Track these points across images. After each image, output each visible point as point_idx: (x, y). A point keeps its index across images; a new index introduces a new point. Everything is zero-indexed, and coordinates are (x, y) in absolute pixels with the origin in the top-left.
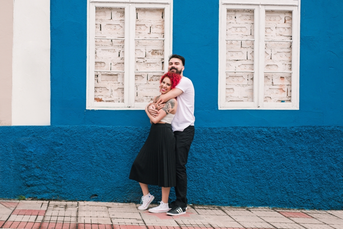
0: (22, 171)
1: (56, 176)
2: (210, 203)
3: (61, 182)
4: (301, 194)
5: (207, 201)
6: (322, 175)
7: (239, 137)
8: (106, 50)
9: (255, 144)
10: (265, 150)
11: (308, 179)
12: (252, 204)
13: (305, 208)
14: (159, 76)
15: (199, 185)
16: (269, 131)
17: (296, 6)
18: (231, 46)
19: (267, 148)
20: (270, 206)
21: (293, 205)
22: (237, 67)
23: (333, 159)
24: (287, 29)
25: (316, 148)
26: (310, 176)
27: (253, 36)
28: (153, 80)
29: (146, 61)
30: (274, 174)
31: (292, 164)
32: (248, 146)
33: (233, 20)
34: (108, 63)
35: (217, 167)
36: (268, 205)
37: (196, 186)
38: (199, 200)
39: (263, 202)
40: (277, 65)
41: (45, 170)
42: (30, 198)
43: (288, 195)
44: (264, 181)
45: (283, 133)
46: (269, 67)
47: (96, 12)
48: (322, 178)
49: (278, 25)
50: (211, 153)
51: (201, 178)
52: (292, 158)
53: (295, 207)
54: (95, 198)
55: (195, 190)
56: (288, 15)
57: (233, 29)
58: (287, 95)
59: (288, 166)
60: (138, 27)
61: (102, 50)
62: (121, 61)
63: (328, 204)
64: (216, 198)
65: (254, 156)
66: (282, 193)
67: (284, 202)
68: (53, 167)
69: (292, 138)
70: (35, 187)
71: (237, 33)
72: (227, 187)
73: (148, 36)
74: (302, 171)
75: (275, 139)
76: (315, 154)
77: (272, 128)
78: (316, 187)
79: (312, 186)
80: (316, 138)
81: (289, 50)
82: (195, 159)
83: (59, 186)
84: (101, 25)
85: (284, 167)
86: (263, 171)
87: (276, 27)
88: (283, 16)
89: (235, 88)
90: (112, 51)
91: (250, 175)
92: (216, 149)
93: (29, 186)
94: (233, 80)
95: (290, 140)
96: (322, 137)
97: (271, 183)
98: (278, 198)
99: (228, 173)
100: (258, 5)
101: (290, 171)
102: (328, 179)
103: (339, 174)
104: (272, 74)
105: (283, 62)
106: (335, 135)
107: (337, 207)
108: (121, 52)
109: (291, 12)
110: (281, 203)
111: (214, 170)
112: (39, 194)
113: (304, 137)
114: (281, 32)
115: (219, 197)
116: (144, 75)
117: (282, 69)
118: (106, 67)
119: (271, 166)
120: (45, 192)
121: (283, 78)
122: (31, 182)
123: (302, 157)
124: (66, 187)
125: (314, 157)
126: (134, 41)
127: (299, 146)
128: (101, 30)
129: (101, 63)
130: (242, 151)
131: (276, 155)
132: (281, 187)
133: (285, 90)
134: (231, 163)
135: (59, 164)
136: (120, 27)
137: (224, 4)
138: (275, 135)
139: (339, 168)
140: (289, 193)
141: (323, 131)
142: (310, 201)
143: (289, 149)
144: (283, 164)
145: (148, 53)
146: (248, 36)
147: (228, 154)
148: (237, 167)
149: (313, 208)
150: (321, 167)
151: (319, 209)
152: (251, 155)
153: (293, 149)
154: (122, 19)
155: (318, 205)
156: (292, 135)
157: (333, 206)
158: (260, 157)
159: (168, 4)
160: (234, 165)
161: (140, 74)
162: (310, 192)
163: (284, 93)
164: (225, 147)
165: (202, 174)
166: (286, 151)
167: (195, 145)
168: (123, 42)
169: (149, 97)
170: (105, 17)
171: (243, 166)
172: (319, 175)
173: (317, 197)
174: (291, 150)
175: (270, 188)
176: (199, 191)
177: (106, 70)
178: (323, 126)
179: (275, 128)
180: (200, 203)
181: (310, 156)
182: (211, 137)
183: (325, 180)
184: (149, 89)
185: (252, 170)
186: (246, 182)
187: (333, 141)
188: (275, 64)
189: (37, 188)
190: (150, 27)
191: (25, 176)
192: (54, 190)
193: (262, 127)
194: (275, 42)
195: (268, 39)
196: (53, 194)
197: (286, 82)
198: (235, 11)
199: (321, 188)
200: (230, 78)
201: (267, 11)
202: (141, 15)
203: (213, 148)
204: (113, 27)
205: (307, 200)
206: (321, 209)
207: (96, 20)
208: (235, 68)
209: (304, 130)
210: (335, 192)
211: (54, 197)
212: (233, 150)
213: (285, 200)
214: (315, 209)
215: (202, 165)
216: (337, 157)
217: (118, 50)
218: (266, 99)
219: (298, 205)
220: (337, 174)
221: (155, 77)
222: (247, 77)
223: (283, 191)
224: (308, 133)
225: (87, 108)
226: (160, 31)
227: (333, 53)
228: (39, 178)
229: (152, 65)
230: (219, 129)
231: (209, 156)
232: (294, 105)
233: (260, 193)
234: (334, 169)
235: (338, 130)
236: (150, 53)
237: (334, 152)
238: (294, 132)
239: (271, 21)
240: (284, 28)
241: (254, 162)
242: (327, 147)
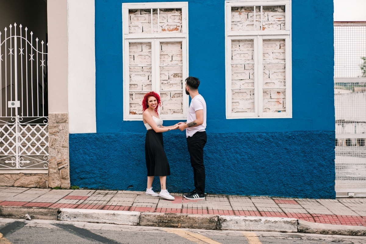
0: (76, 168)
1: (102, 172)
2: (221, 193)
3: (105, 175)
4: (295, 185)
5: (218, 191)
6: (313, 170)
7: (243, 140)
8: (138, 75)
9: (256, 145)
10: (265, 151)
11: (301, 174)
12: (255, 194)
13: (299, 197)
14: (179, 94)
15: (212, 178)
16: (268, 135)
17: (288, 35)
18: (236, 68)
19: (266, 149)
20: (269, 195)
21: (289, 195)
22: (242, 85)
23: (322, 157)
24: (282, 53)
25: (307, 149)
26: (303, 171)
27: (253, 60)
28: (175, 97)
29: (169, 82)
30: (273, 169)
31: (287, 162)
32: (251, 148)
33: (237, 49)
34: (140, 84)
35: (226, 164)
36: (268, 194)
37: (210, 179)
38: (212, 190)
39: (264, 192)
40: (274, 83)
41: (94, 167)
42: (83, 188)
43: (285, 187)
44: (264, 175)
45: (279, 136)
46: (268, 84)
47: (130, 46)
48: (313, 173)
49: (274, 51)
50: (221, 153)
51: (213, 173)
52: (287, 157)
53: (291, 196)
54: (131, 188)
55: (209, 182)
56: (282, 42)
57: (238, 56)
58: (283, 106)
59: (284, 163)
60: (162, 57)
61: (135, 75)
62: (150, 83)
63: (318, 194)
64: (226, 188)
65: (256, 155)
66: (280, 185)
67: (281, 192)
68: (99, 164)
69: (287, 140)
70: (87, 180)
71: (241, 58)
72: (234, 180)
73: (170, 63)
74: (296, 167)
75: (273, 142)
76: (306, 153)
77: (270, 133)
78: (308, 180)
79: (305, 179)
80: (307, 140)
81: (283, 71)
82: (209, 158)
83: (104, 179)
84: (134, 56)
85: (281, 164)
86: (264, 167)
87: (273, 53)
88: (278, 43)
89: (240, 101)
90: (143, 75)
91: (253, 170)
92: (225, 150)
93: (82, 179)
94: (238, 95)
95: (285, 142)
96: (312, 139)
97: (270, 177)
98: (276, 189)
99: (235, 169)
100: (257, 35)
101: (285, 167)
102: (318, 174)
103: (327, 170)
104: (270, 90)
105: (279, 80)
106: (322, 138)
107: (326, 196)
108: (150, 76)
109: (284, 40)
110: (278, 193)
111: (224, 167)
112: (90, 185)
113: (297, 140)
114: (277, 56)
115: (228, 188)
116: (168, 93)
117: (278, 86)
118: (138, 88)
119: (270, 164)
120: (94, 183)
121: (279, 92)
122: (83, 176)
123: (295, 156)
124: (109, 180)
125: (306, 156)
126: (159, 68)
127: (293, 147)
128: (134, 60)
129: (134, 85)
130: (246, 151)
131: (274, 154)
132: (278, 180)
133: (282, 102)
134: (237, 161)
135: (104, 162)
136: (149, 57)
137: (229, 36)
138: (273, 139)
139: (327, 164)
140: (285, 185)
141: (313, 134)
142: (303, 191)
143: (284, 150)
144: (279, 161)
145: (171, 76)
146: (250, 60)
147: (234, 154)
148: (242, 164)
149: (306, 197)
150: (312, 164)
151: (311, 198)
152: (253, 154)
153: (287, 149)
154: (150, 50)
155: (310, 195)
156: (286, 139)
157: (322, 196)
158: (260, 156)
159: (184, 38)
160: (240, 163)
161: (164, 92)
162: (303, 184)
163: (280, 105)
164: (232, 148)
165: (214, 169)
166: (282, 151)
167: (208, 147)
168: (151, 68)
169: (172, 110)
170: (137, 50)
171: (247, 163)
172: (310, 170)
173: (308, 188)
174: (286, 150)
175: (269, 181)
176: (212, 183)
177: (139, 90)
178: (313, 131)
179: (272, 133)
180: (213, 193)
181: (302, 155)
182: (220, 141)
183: (315, 175)
184: (172, 104)
185: (254, 166)
186: (250, 176)
187: (321, 143)
188: (272, 82)
189: (88, 180)
190: (172, 56)
191: (78, 171)
192: (100, 182)
193: (262, 132)
194: (272, 64)
195: (266, 62)
196: (100, 185)
197: (281, 96)
198: (239, 41)
199: (312, 181)
200: (236, 94)
201: (264, 40)
202: (165, 47)
203: (222, 150)
204: (143, 57)
205: (300, 191)
206: (313, 198)
207: (130, 52)
208: (240, 86)
209: (297, 134)
210: (324, 184)
211: (101, 187)
212: (239, 151)
213: (282, 190)
214: (308, 198)
215: (214, 162)
216: (325, 155)
217: (147, 74)
218: (265, 110)
219: (293, 195)
220: (325, 169)
221: (176, 95)
222: (250, 92)
223: (280, 183)
224: (300, 137)
225: (124, 120)
226: (179, 59)
227: (319, 71)
228: (89, 173)
229: (174, 85)
230: (227, 134)
231: (220, 155)
232: (288, 114)
233: (261, 185)
234: (322, 166)
235: (325, 134)
236: (172, 76)
237: (322, 152)
238: (288, 136)
239: (268, 48)
240: (279, 53)
241: (256, 160)
242: (316, 148)
